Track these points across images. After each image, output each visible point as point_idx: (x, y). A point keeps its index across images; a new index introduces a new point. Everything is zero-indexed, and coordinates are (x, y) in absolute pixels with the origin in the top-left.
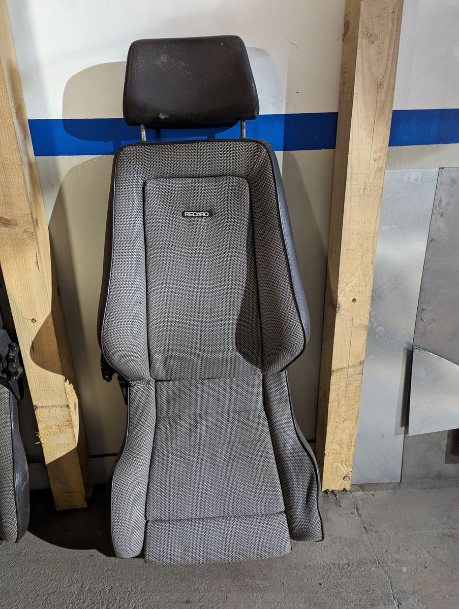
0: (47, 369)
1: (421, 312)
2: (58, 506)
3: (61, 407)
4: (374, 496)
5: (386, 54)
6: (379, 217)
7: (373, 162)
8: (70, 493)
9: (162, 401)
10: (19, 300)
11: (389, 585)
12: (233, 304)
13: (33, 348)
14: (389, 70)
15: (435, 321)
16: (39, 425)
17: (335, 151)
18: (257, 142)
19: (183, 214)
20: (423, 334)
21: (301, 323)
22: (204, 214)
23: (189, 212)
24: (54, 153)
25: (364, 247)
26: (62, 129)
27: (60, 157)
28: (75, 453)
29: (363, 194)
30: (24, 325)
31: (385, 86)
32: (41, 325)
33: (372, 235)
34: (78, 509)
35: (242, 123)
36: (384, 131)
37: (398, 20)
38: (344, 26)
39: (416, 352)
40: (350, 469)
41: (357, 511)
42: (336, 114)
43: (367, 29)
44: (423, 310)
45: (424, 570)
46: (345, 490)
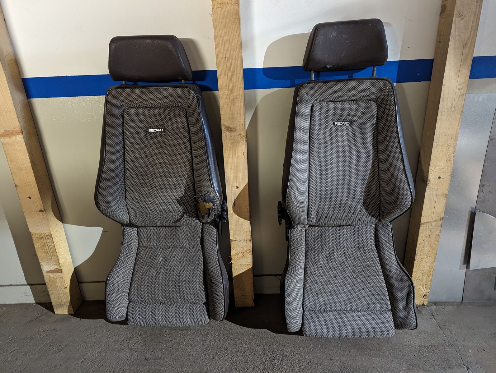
0: (241, 217)
1: (482, 187)
2: (237, 304)
3: (246, 241)
4: (444, 309)
5: (471, 26)
6: (459, 125)
7: (458, 91)
8: (245, 296)
9: (310, 239)
10: (231, 175)
11: (460, 358)
12: (362, 179)
13: (234, 204)
14: (472, 35)
15: (491, 192)
16: (232, 252)
17: (430, 83)
18: (385, 80)
19: (334, 123)
20: (483, 202)
21: (410, 190)
22: (347, 123)
23: (338, 122)
24: (255, 87)
25: (448, 143)
26: (262, 74)
27: (258, 90)
28: (251, 270)
29: (450, 110)
30: (232, 190)
31: (469, 44)
32: (241, 190)
33: (454, 136)
34: (248, 307)
35: (374, 68)
36: (466, 72)
37: (480, 6)
38: (442, 7)
39: (477, 213)
40: (428, 291)
41: (434, 317)
42: (432, 61)
43: (459, 12)
44: (483, 185)
45: (483, 351)
46: (423, 305)
